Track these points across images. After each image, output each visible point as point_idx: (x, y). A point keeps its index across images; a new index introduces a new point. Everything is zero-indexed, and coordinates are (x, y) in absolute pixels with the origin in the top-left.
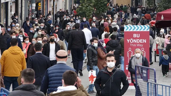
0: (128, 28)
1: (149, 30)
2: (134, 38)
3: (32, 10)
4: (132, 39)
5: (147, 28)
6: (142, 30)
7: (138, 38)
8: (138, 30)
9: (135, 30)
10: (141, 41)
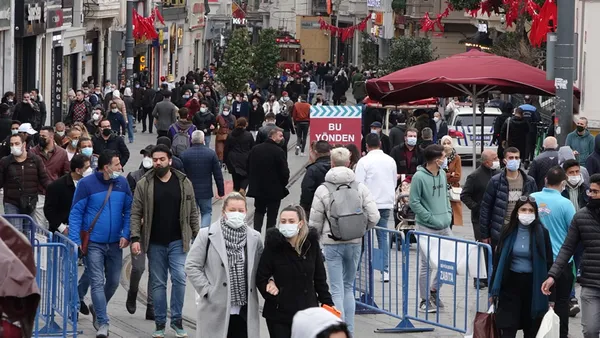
0: (318, 111)
1: (360, 116)
2: (329, 133)
3: (127, 71)
4: (325, 134)
5: (357, 111)
6: (346, 116)
7: (339, 132)
8: (339, 116)
9: (332, 116)
10: (343, 138)
